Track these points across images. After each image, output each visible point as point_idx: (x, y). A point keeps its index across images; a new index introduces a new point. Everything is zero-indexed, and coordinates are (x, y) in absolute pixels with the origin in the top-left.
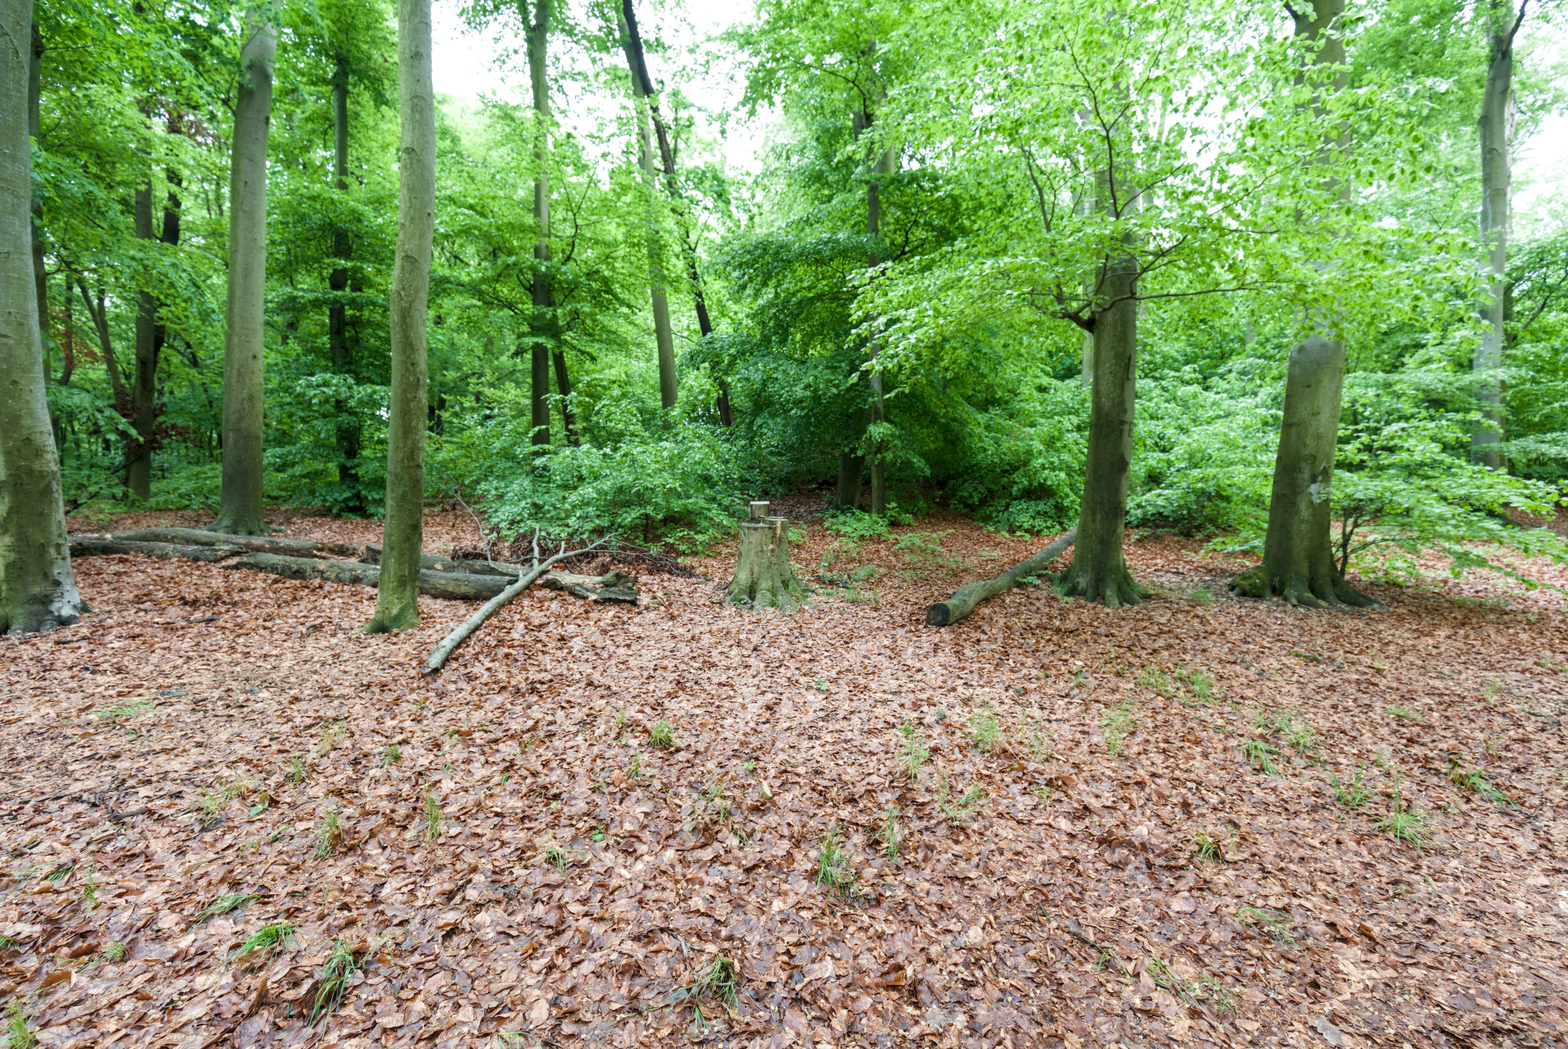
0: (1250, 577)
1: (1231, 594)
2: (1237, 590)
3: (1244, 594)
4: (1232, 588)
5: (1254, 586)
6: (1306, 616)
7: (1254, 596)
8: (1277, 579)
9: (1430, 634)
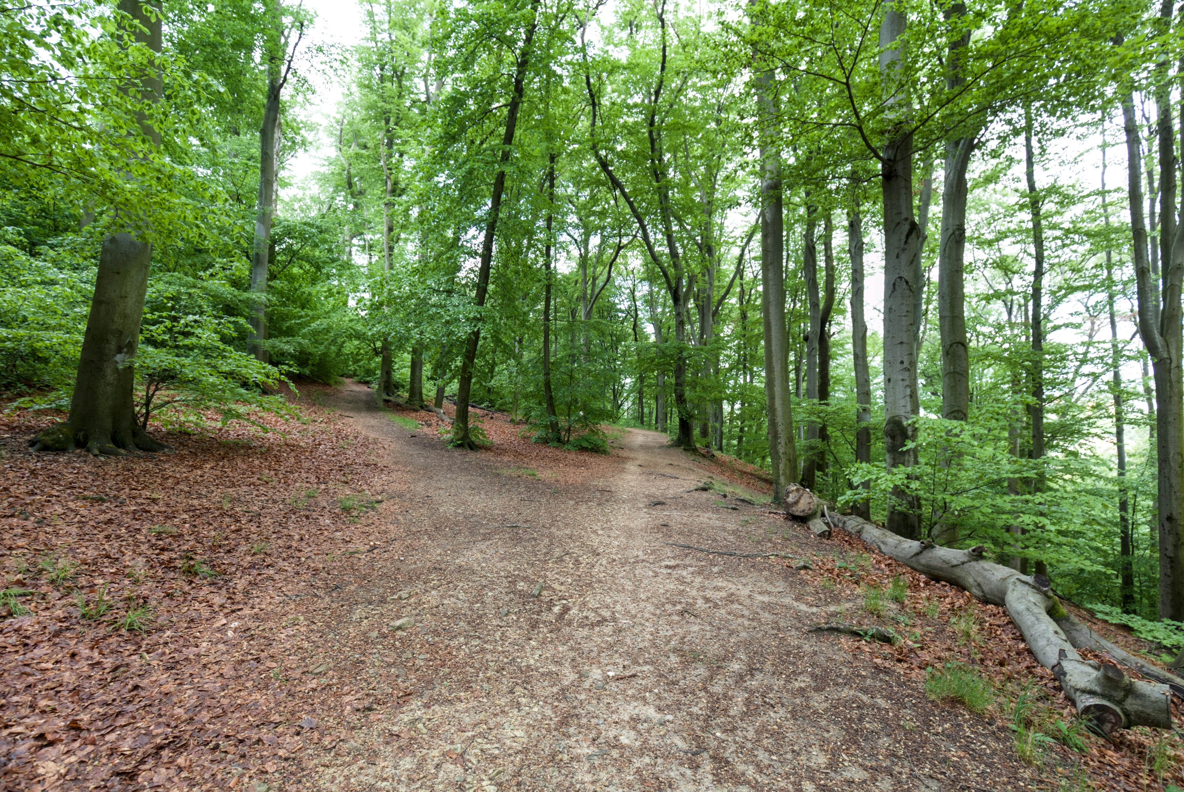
0: (53, 433)
1: (31, 450)
2: (37, 446)
3: (46, 448)
4: (32, 443)
5: (58, 441)
6: (105, 463)
7: (57, 449)
8: (81, 434)
9: (201, 468)
